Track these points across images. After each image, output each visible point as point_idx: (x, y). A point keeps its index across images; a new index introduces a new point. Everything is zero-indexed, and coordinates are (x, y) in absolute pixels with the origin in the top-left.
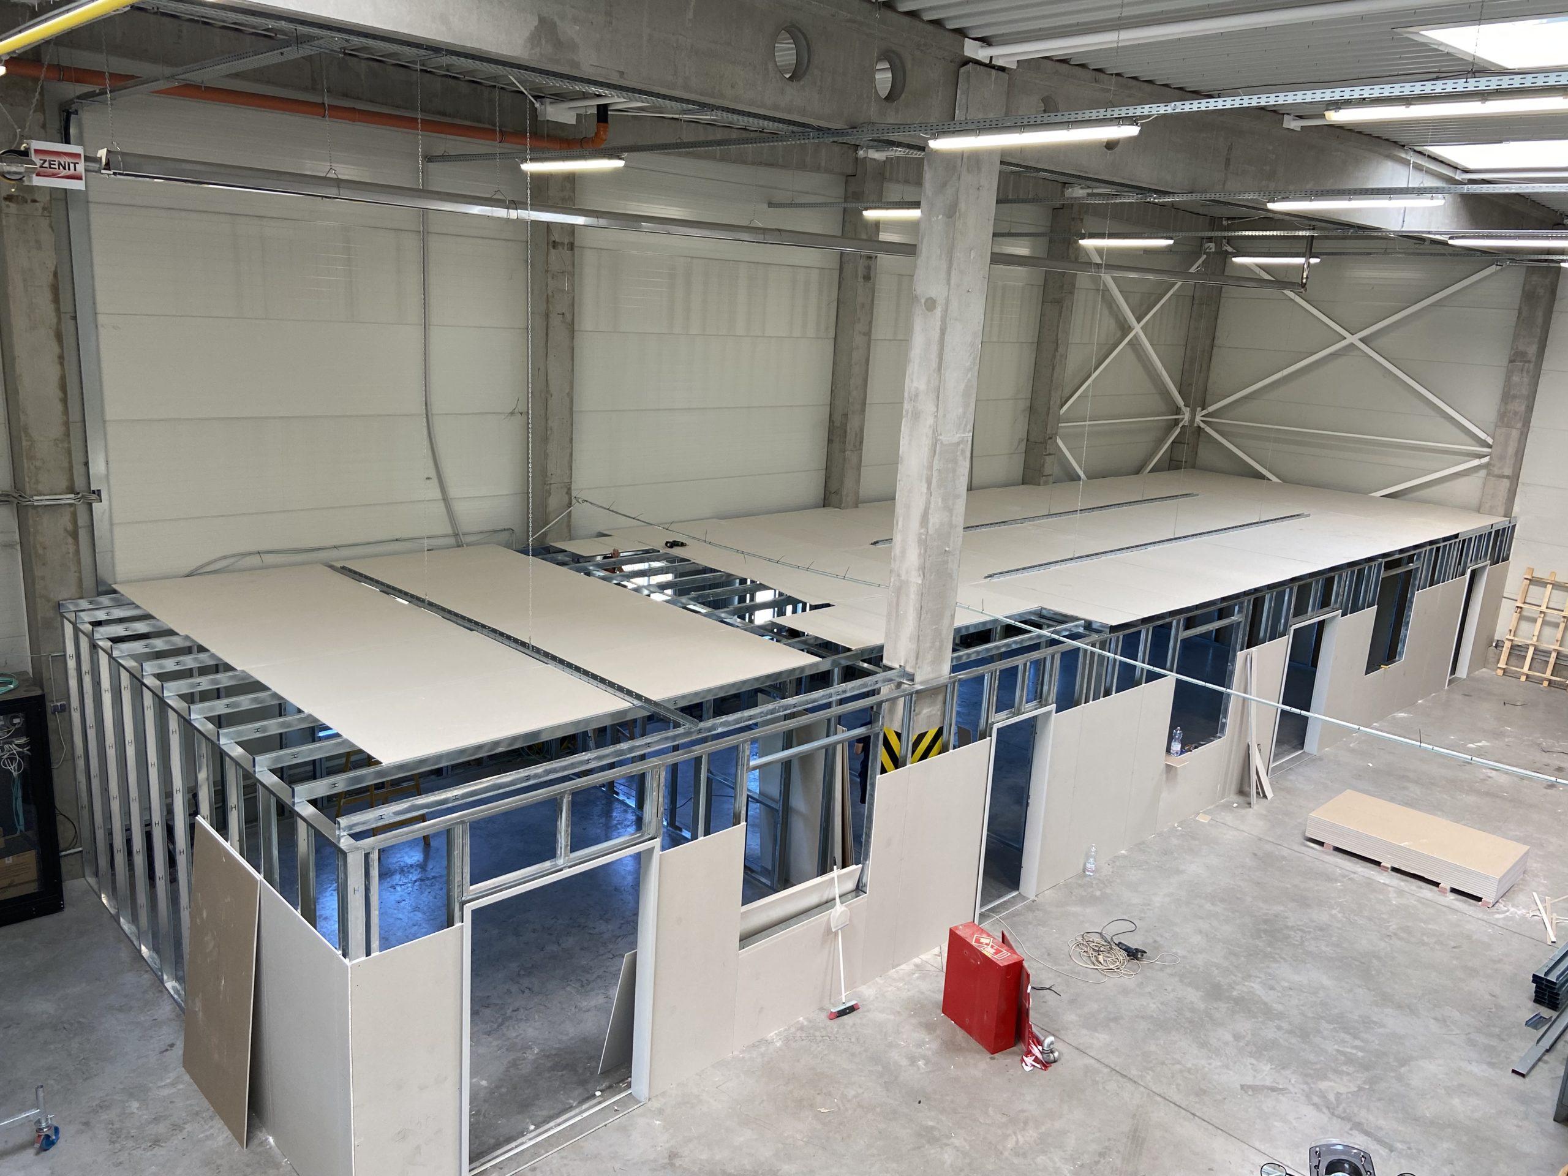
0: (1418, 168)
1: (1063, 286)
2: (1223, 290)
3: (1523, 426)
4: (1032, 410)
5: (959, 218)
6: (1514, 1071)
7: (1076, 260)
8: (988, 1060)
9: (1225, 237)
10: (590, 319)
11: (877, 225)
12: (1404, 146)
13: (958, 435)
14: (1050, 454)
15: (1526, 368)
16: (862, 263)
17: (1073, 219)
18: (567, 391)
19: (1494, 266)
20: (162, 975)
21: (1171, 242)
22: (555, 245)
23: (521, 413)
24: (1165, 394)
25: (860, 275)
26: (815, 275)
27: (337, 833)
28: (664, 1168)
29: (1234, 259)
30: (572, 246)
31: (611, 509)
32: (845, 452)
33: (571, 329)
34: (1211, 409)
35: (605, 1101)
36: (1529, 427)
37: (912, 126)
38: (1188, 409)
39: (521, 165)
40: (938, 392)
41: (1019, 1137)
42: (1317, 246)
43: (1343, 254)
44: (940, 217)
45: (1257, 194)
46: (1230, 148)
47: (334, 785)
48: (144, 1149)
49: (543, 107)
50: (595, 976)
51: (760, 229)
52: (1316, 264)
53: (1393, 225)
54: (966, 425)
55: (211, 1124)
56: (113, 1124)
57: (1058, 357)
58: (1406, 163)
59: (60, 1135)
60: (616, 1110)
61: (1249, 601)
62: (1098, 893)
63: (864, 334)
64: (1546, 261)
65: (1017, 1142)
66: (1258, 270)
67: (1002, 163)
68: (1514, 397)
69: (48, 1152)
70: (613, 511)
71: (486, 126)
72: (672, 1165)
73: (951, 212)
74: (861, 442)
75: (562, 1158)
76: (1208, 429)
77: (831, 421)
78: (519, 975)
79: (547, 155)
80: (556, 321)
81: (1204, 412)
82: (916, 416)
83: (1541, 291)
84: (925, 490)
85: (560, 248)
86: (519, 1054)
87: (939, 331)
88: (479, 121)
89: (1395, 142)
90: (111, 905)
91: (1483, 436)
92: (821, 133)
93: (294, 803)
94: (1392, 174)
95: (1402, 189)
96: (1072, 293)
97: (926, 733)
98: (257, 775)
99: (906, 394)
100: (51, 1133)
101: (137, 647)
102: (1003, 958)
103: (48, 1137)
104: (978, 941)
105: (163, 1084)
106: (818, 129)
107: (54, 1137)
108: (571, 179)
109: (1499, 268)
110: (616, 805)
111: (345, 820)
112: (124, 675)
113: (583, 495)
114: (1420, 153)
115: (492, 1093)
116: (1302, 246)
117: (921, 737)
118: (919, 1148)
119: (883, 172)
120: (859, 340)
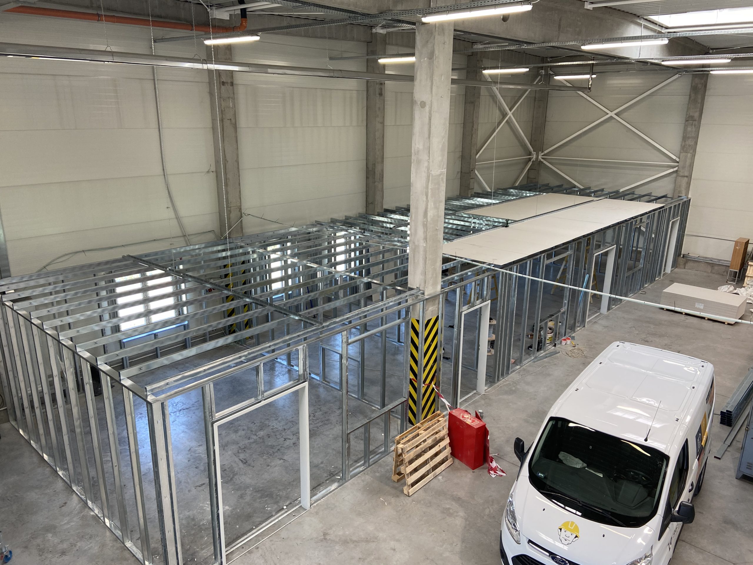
0: (646, 27)
1: (474, 94)
2: (549, 93)
3: (693, 151)
4: (463, 157)
5: (435, 59)
6: (715, 457)
7: (480, 80)
8: (472, 473)
9: (548, 66)
10: (243, 122)
11: (384, 66)
12: (639, 16)
13: (440, 171)
14: (472, 178)
15: (694, 123)
16: (378, 87)
17: (478, 61)
18: (235, 159)
19: (678, 75)
20: (56, 468)
21: (528, 70)
22: (223, 83)
23: (213, 172)
24: (524, 146)
25: (377, 93)
26: (355, 94)
27: (145, 393)
28: (322, 541)
29: (555, 78)
30: (232, 84)
31: (263, 218)
32: (375, 182)
33: (235, 127)
34: (546, 152)
35: (289, 511)
36: (695, 152)
37: (413, 11)
38: (535, 153)
39: (204, 42)
40: (429, 150)
41: (491, 509)
42: (595, 69)
43: (606, 72)
44: (426, 59)
45: (576, 42)
46: (560, 20)
47: (140, 369)
48: (57, 557)
49: (212, 11)
50: (276, 450)
51: (332, 70)
52: (595, 78)
53: (634, 56)
54: (443, 166)
55: (90, 541)
56: (39, 546)
57: (474, 130)
58: (640, 25)
59: (13, 554)
60: (294, 516)
61: (575, 243)
62: (514, 388)
63: (381, 123)
64: (702, 71)
65: (490, 511)
66: (565, 82)
67: (455, 30)
68: (689, 138)
69: (7, 563)
70: (264, 219)
71: (183, 22)
72: (325, 539)
73: (431, 56)
74: (383, 177)
75: (271, 541)
76: (545, 162)
77: (367, 167)
78: (238, 452)
79: (217, 36)
80: (227, 123)
81: (543, 154)
82: (419, 162)
83: (700, 86)
84: (425, 199)
85: (226, 85)
86: (243, 492)
87: (428, 118)
88: (180, 20)
89: (635, 15)
90: (25, 435)
91: (674, 157)
92: (364, 17)
93: (120, 380)
94: (634, 30)
95: (638, 37)
96: (479, 98)
97: (431, 319)
98: (99, 367)
99: (413, 151)
100: (8, 554)
101: (25, 304)
102: (476, 424)
103: (6, 556)
104: (463, 417)
105: (63, 523)
106: (362, 15)
107: (9, 556)
108: (229, 48)
109: (680, 75)
110: (277, 364)
111: (149, 387)
112: (21, 319)
113: (247, 212)
114: (646, 19)
115: (232, 512)
116: (588, 69)
117: (429, 321)
118: (444, 519)
119: (385, 40)
120: (379, 126)
